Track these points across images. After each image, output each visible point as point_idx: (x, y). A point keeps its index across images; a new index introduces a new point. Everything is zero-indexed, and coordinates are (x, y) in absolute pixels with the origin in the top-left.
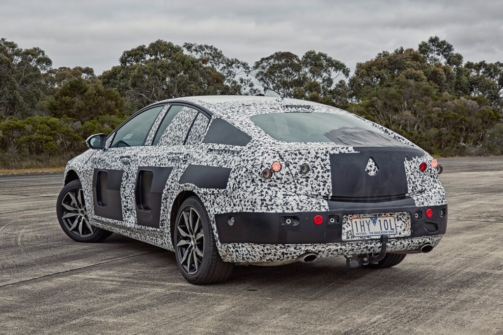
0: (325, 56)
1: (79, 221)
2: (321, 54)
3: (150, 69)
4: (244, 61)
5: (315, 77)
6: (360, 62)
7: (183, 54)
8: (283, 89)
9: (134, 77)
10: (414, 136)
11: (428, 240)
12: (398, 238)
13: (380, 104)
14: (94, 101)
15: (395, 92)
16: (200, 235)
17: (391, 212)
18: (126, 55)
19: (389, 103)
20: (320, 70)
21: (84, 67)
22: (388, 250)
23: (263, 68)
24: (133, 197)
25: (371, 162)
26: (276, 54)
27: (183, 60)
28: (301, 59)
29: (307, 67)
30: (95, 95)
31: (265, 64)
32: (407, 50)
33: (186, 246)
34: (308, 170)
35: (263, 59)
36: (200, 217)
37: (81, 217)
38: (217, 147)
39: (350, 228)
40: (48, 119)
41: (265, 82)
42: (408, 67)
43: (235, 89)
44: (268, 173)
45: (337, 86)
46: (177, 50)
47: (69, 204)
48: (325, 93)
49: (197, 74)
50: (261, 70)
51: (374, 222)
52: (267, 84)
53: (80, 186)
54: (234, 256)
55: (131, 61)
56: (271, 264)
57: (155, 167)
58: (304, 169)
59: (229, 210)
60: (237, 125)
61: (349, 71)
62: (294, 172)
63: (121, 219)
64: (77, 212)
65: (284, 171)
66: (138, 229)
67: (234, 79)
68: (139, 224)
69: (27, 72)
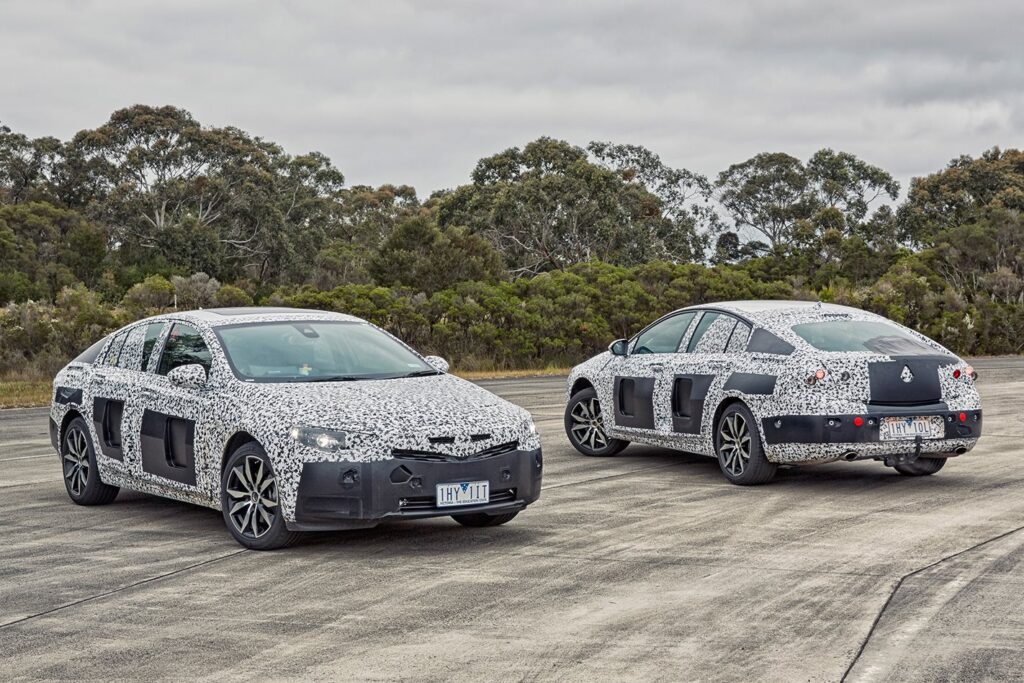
0: (851, 159)
1: (591, 433)
2: (843, 156)
3: (529, 192)
4: (700, 174)
5: (834, 200)
6: (917, 176)
7: (587, 162)
8: (772, 223)
9: (501, 206)
10: (1017, 314)
11: (962, 443)
12: (932, 440)
13: (954, 256)
14: (447, 257)
15: (982, 233)
16: (745, 439)
17: (926, 415)
18: (484, 167)
19: (970, 252)
20: (843, 185)
21: (397, 185)
22: (923, 450)
23: (736, 184)
24: (668, 405)
25: (906, 370)
26: (759, 157)
27: (589, 174)
28: (806, 167)
29: (817, 180)
30: (450, 246)
31: (739, 176)
32: (1008, 153)
33: (730, 450)
34: (849, 377)
35: (734, 167)
36: (746, 422)
37: (593, 429)
38: (761, 356)
39: (887, 430)
40: (370, 289)
41: (738, 210)
42: (1008, 184)
43: (683, 226)
44: (812, 380)
45: (876, 216)
46: (576, 155)
47: (579, 415)
48: (851, 230)
49: (613, 199)
50: (731, 188)
51: (910, 425)
52: (742, 214)
53: (595, 395)
54: (780, 455)
55: (494, 177)
56: (816, 462)
57: (694, 375)
58: (845, 376)
59: (776, 414)
60: (779, 335)
61: (897, 188)
62: (835, 379)
63: (653, 427)
64: (588, 423)
65: (827, 378)
66: (674, 437)
67: (681, 208)
68: (675, 431)
69: (301, 197)
